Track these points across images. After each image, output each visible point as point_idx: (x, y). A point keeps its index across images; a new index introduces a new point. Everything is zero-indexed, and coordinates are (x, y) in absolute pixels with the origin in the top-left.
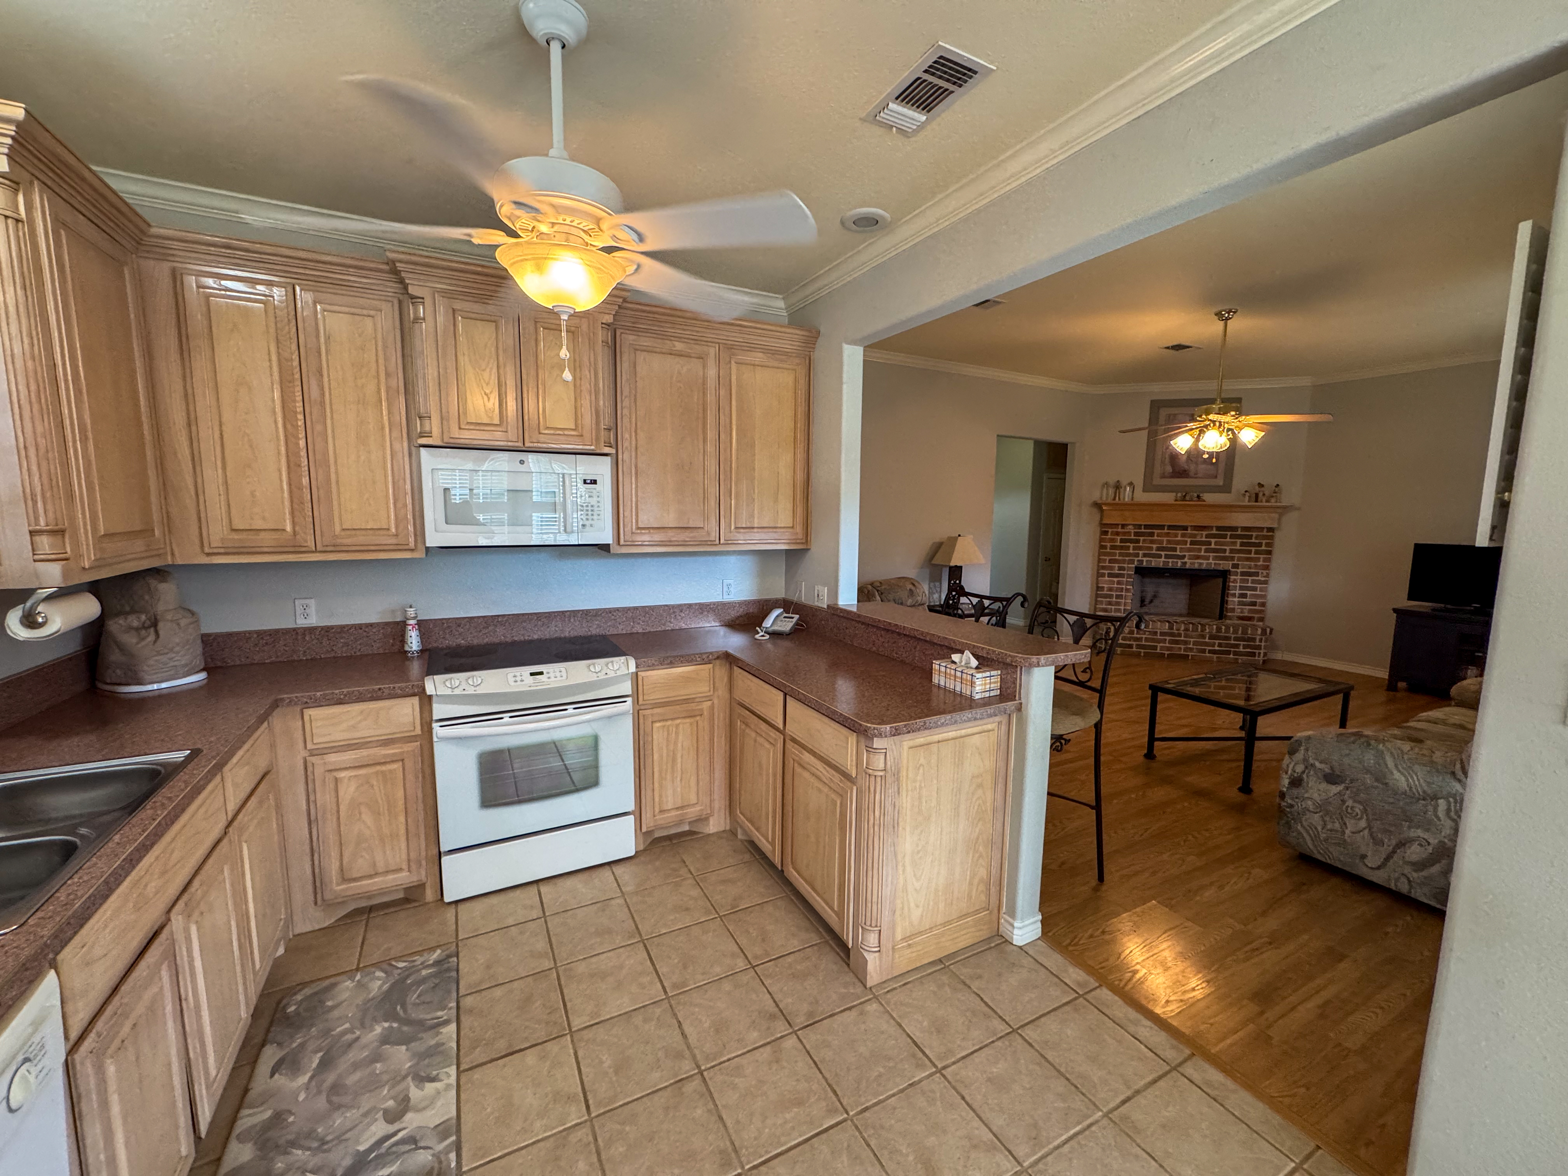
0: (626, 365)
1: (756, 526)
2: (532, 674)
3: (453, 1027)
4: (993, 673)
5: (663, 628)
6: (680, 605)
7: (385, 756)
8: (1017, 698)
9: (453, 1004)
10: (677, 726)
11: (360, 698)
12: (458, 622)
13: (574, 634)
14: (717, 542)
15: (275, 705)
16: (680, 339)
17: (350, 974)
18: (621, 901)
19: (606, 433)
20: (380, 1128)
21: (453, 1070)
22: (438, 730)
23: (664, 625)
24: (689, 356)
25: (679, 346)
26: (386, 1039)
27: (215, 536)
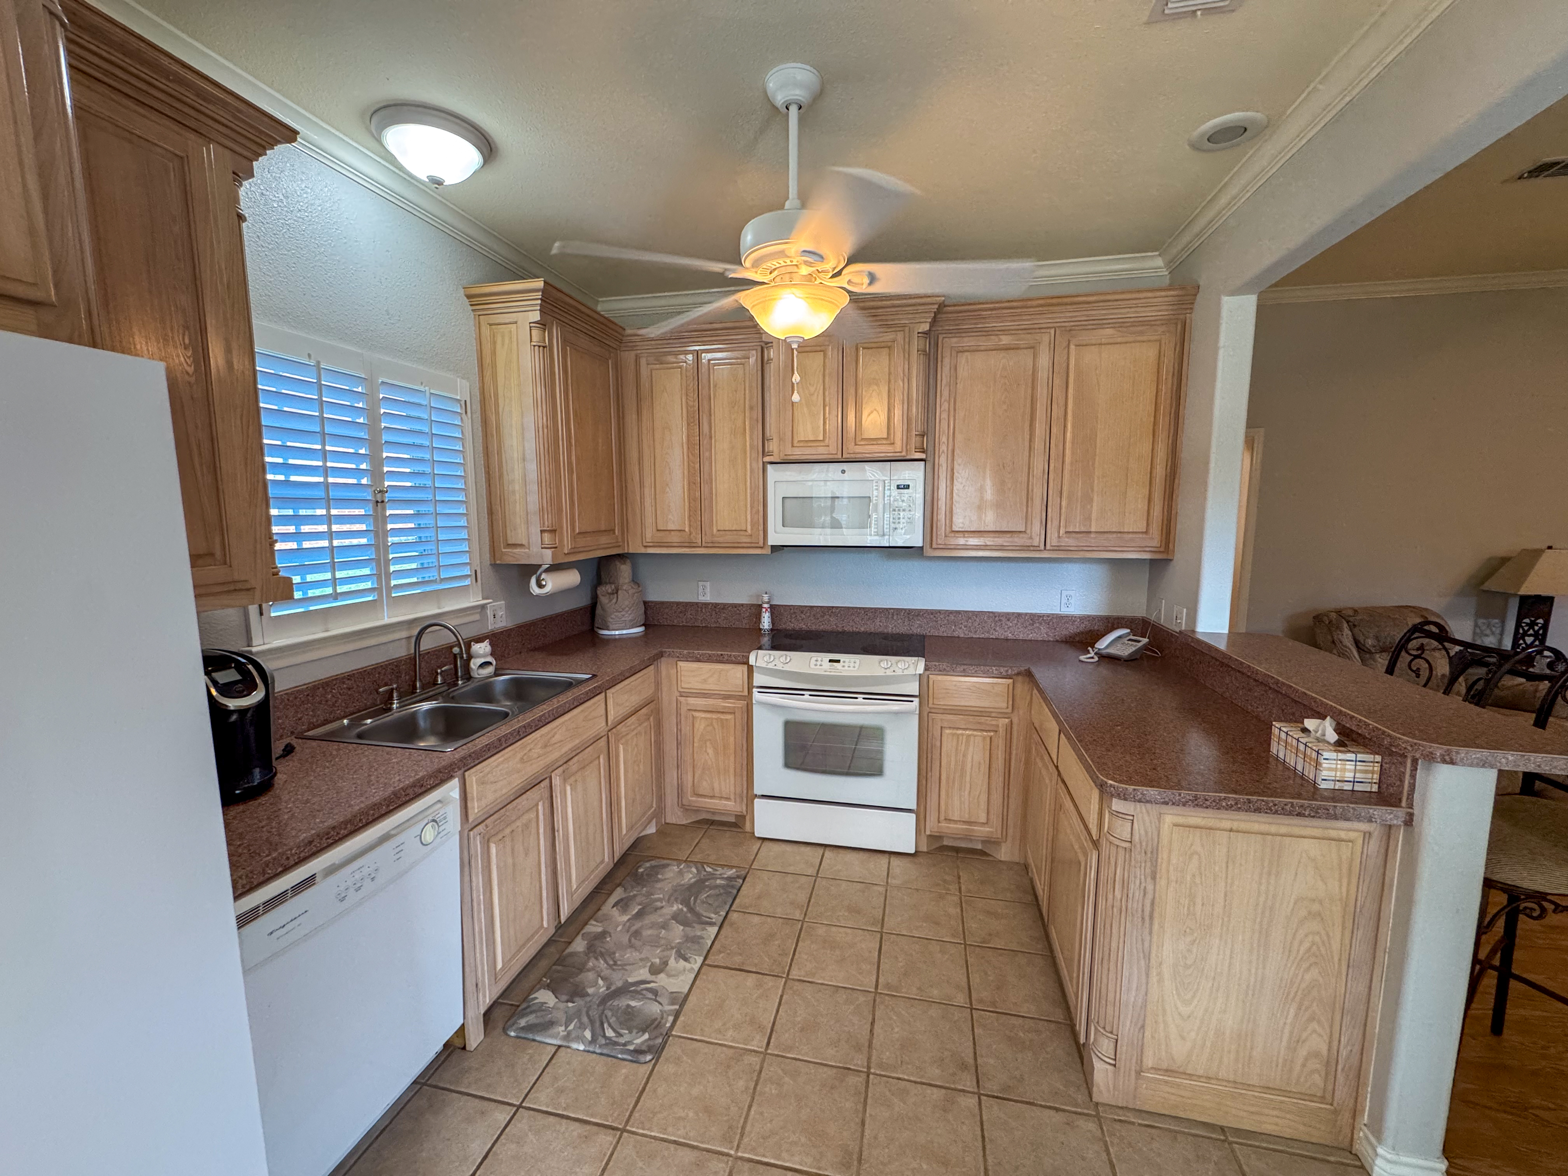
0: (946, 369)
1: (1093, 529)
2: (830, 661)
3: (716, 929)
4: (1370, 757)
5: (987, 635)
6: (1008, 614)
7: (725, 707)
8: (1404, 804)
9: (723, 913)
10: (969, 736)
11: (710, 660)
12: (802, 609)
13: (896, 631)
14: (1042, 547)
15: (661, 655)
16: (1005, 332)
17: (679, 862)
18: (882, 889)
19: (918, 438)
20: (643, 974)
21: (700, 960)
22: (757, 696)
23: (988, 632)
24: (1017, 348)
25: (1005, 340)
26: (675, 917)
27: (649, 535)
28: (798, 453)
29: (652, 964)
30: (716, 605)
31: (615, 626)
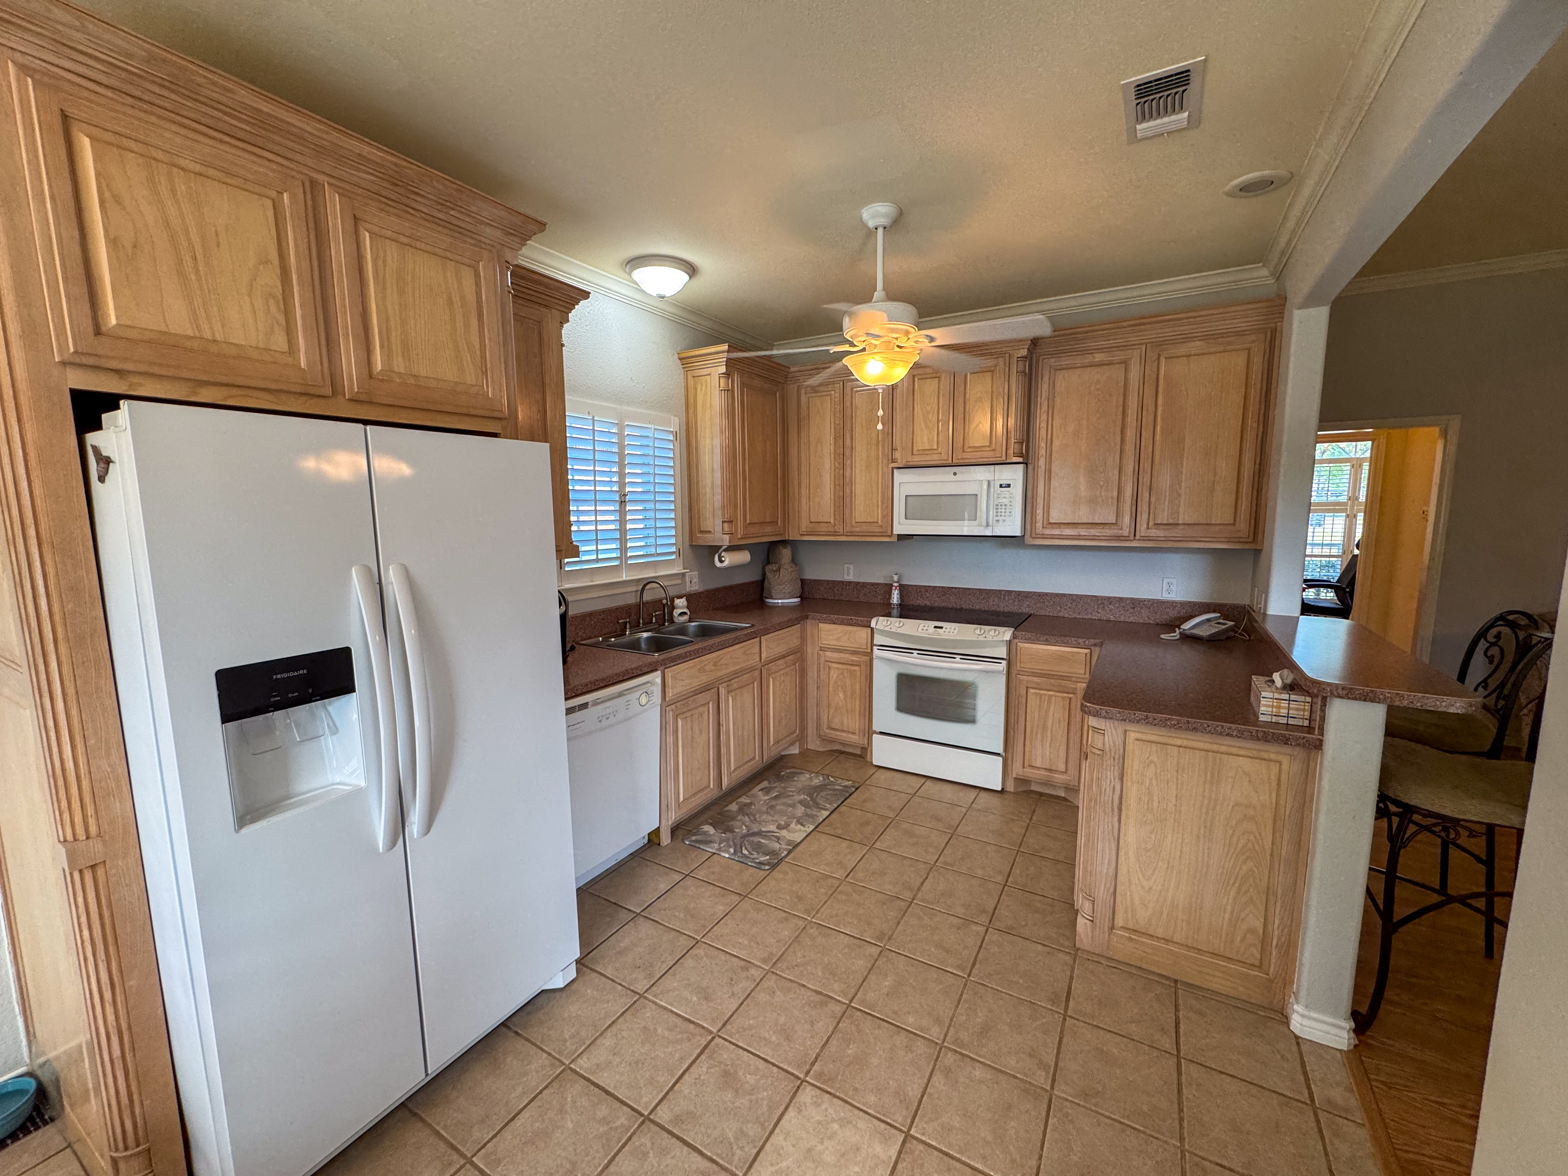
0: (1045, 386)
1: (1180, 522)
2: (935, 627)
3: (828, 813)
4: (1302, 698)
5: (1090, 616)
6: (1110, 598)
7: (853, 661)
8: (1316, 732)
9: (836, 805)
10: (1050, 696)
11: (842, 623)
12: (927, 588)
13: (1006, 609)
14: (1132, 537)
15: (807, 617)
16: (1100, 350)
17: (811, 772)
19: (1016, 446)
21: (812, 827)
22: (876, 652)
23: (1091, 614)
24: (1110, 364)
25: (1099, 357)
26: (801, 802)
27: (804, 525)
28: (916, 460)
29: (779, 824)
30: (857, 583)
31: (778, 596)
